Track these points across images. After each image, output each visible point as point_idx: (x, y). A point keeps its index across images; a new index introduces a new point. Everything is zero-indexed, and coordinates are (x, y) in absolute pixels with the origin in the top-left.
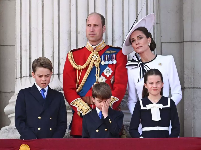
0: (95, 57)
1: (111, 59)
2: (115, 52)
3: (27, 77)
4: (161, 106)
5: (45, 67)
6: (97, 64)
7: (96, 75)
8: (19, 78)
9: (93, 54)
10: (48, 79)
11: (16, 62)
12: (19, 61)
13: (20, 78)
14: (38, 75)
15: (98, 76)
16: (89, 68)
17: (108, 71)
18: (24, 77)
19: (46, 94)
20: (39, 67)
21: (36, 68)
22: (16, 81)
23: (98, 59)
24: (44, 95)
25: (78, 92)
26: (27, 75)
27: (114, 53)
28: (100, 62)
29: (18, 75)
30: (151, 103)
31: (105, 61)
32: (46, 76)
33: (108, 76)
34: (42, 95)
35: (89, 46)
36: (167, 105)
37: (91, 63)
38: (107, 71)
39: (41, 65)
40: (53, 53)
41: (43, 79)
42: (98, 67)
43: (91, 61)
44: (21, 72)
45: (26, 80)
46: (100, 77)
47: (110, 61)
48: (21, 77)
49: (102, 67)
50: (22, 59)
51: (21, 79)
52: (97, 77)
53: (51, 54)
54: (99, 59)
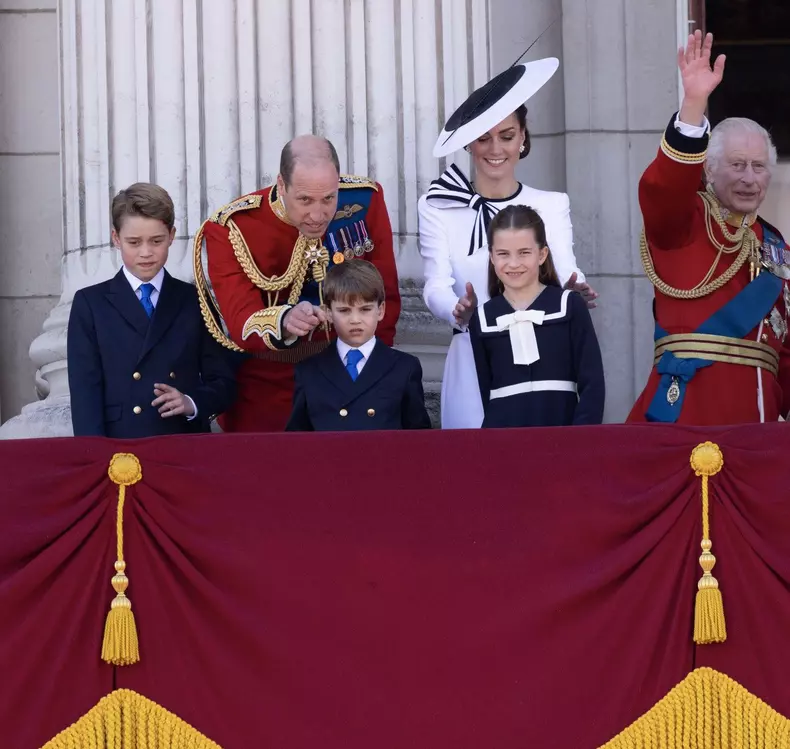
2: (360, 208)
3: (102, 246)
4: (540, 317)
5: (146, 216)
8: (77, 250)
10: (159, 250)
11: (65, 202)
12: (77, 198)
13: (79, 252)
14: (127, 239)
18: (92, 247)
19: (154, 299)
20: (132, 214)
21: (122, 218)
22: (65, 261)
24: (148, 301)
26: (104, 243)
29: (74, 242)
32: (155, 240)
34: (144, 303)
36: (559, 310)
39: (138, 210)
41: (144, 249)
44: (83, 232)
45: (100, 256)
48: (83, 249)
50: (84, 192)
51: (82, 254)
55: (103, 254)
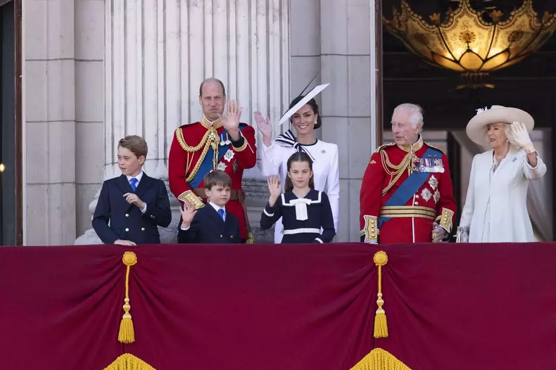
0: (213, 136)
4: (309, 202)
6: (214, 146)
7: (213, 161)
9: (210, 132)
12: (111, 141)
13: (111, 164)
15: (216, 162)
16: (204, 151)
17: (229, 155)
22: (105, 168)
23: (216, 139)
24: (134, 185)
25: (189, 182)
28: (219, 143)
29: (109, 160)
30: (296, 198)
31: (225, 140)
33: (229, 160)
35: (205, 122)
36: (317, 199)
37: (207, 144)
40: (158, 130)
42: (216, 150)
43: (206, 142)
44: (113, 156)
46: (218, 163)
49: (223, 150)
50: (114, 139)
53: (155, 131)
54: (218, 139)
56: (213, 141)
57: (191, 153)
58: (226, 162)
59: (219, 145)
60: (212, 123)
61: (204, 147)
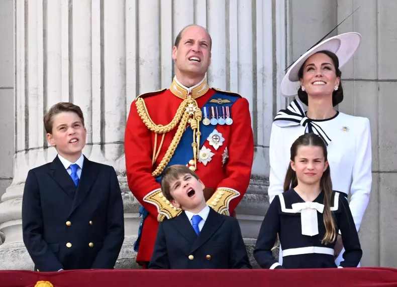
0: (191, 109)
1: (220, 114)
2: (229, 102)
3: (38, 148)
4: (321, 208)
6: (194, 124)
7: (192, 145)
8: (22, 151)
9: (187, 103)
11: (16, 120)
12: (24, 117)
13: (25, 152)
15: (197, 147)
17: (216, 139)
18: (32, 149)
22: (16, 157)
23: (196, 114)
24: (76, 175)
26: (40, 146)
27: (227, 103)
28: (201, 120)
29: (21, 146)
30: (301, 201)
31: (210, 117)
33: (216, 147)
35: (178, 88)
37: (183, 120)
38: (215, 137)
42: (196, 129)
43: (182, 117)
44: (27, 139)
45: (37, 155)
46: (200, 148)
47: (219, 118)
48: (27, 150)
50: (28, 114)
51: (26, 153)
52: (195, 149)
54: (198, 113)
55: (39, 153)
56: (192, 117)
57: (160, 135)
58: (212, 147)
59: (201, 123)
60: (189, 90)
61: (178, 124)
